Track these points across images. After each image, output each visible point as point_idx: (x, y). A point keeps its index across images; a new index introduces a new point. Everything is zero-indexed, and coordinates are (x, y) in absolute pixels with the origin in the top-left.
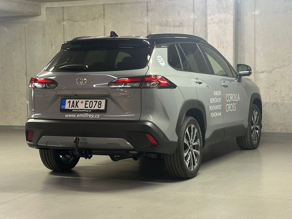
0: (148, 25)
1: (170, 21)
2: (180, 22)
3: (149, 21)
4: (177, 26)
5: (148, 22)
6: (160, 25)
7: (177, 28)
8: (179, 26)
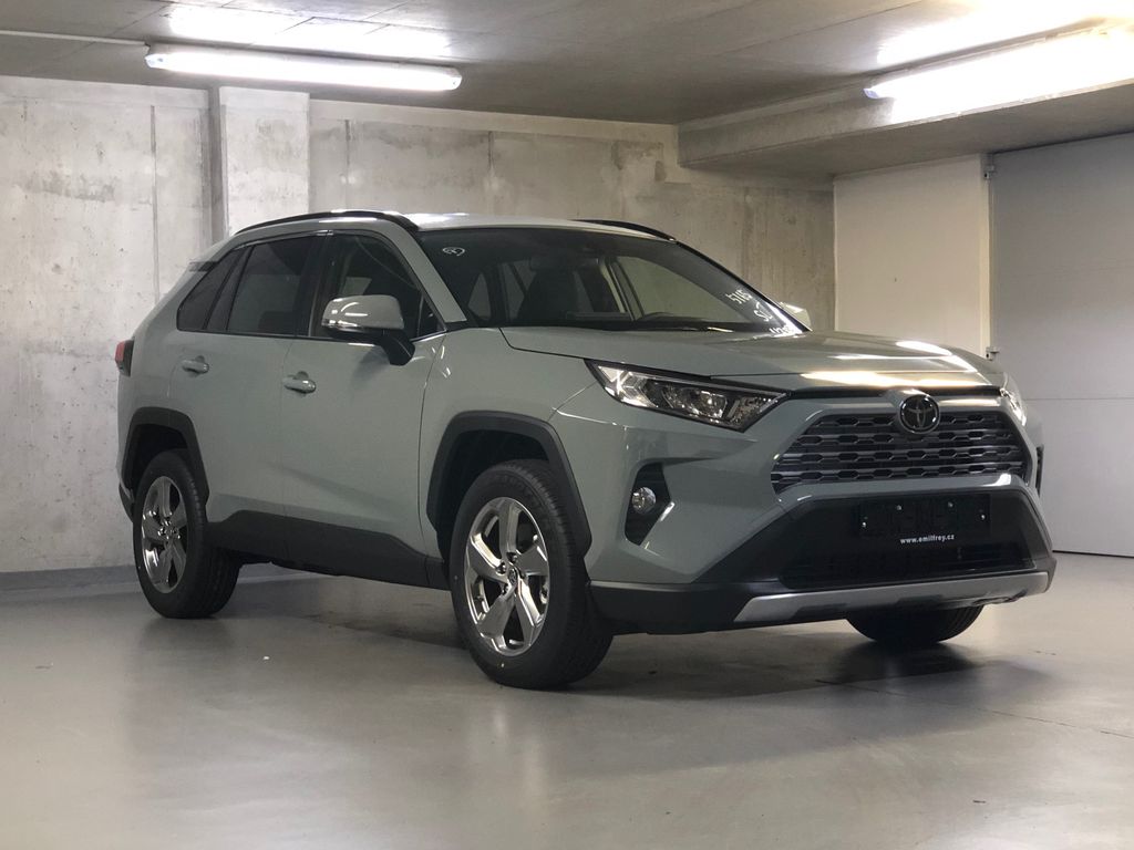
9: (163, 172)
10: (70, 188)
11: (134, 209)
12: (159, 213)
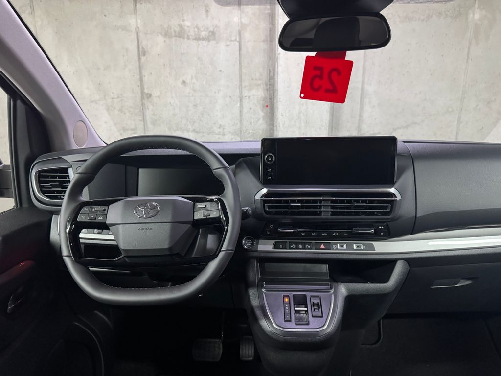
0: (137, 34)
1: (188, 27)
2: (211, 29)
3: (139, 26)
4: (203, 39)
5: (137, 28)
6: (167, 34)
7: (205, 43)
8: (207, 39)
9: (245, 20)
10: (189, 34)
11: (227, 45)
12: (243, 47)
